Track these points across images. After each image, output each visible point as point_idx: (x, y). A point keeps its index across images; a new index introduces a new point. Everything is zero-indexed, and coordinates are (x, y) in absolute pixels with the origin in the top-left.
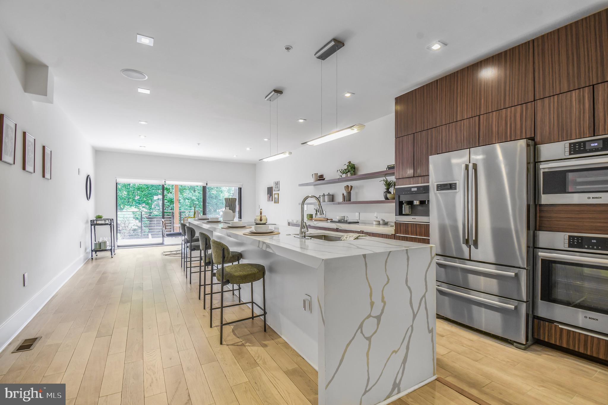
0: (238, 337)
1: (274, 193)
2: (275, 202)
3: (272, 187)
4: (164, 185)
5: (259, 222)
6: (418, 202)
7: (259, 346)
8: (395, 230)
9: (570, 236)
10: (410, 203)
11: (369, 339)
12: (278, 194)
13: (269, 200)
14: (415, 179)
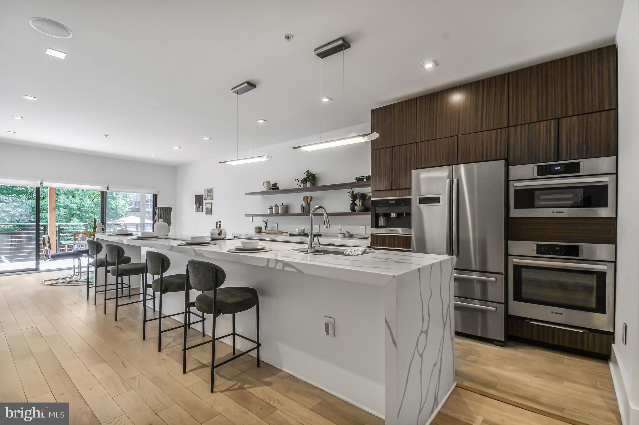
0: (229, 380)
1: (204, 202)
2: (207, 213)
3: (203, 195)
4: (39, 188)
5: (217, 236)
6: (395, 214)
7: (263, 386)
8: (371, 243)
9: (538, 245)
10: (387, 216)
12: (211, 204)
13: (197, 210)
14: (392, 192)
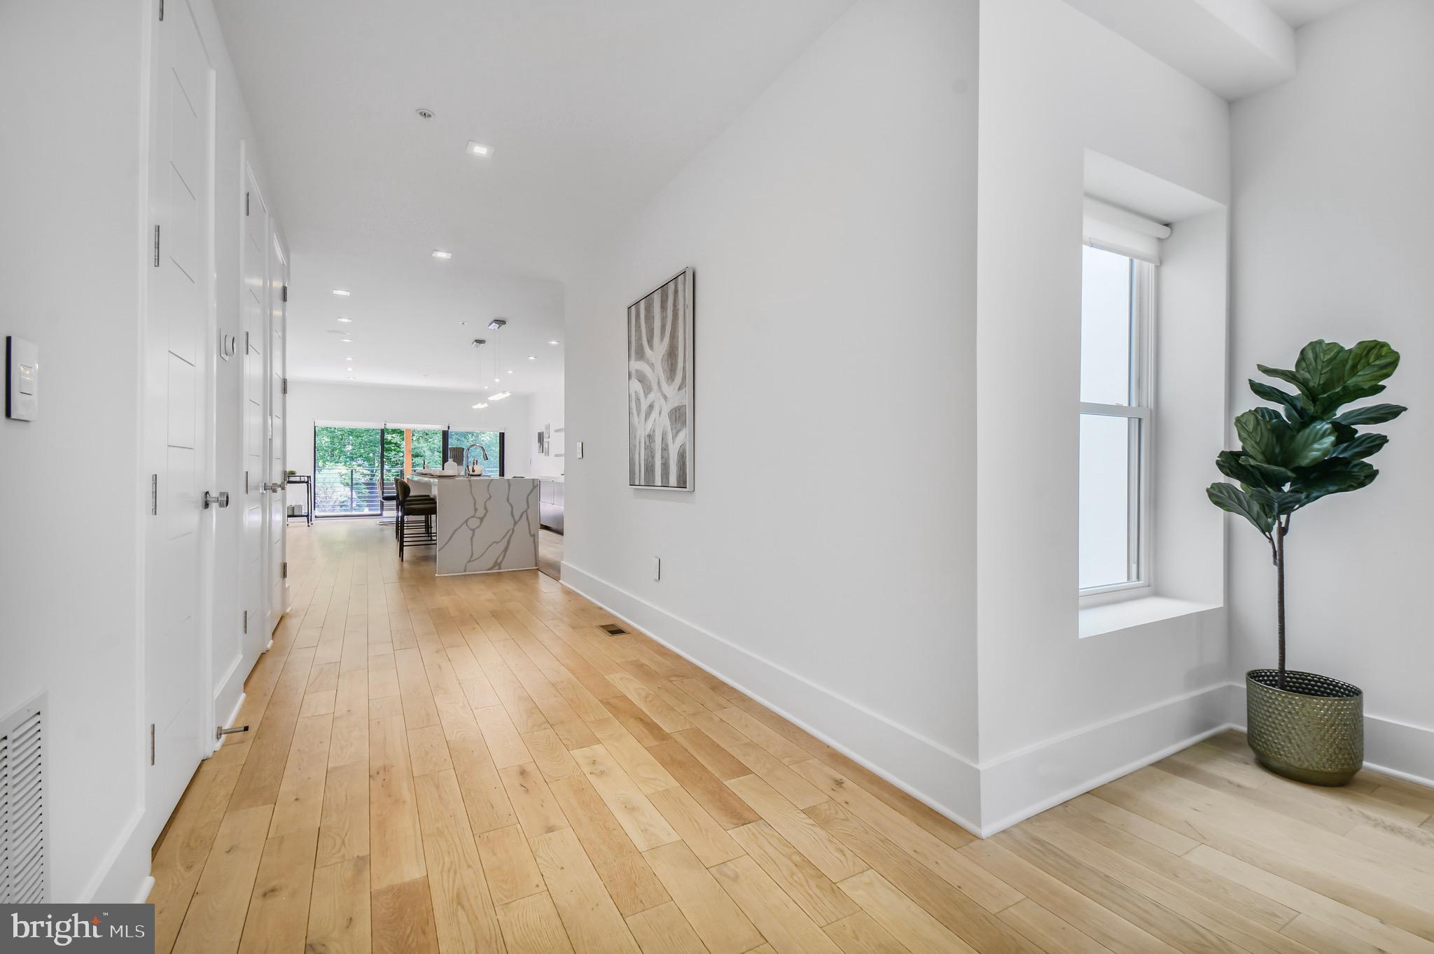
1: (544, 440)
2: (546, 455)
3: (543, 433)
4: (383, 430)
11: (473, 530)
12: (548, 444)
13: (539, 451)
